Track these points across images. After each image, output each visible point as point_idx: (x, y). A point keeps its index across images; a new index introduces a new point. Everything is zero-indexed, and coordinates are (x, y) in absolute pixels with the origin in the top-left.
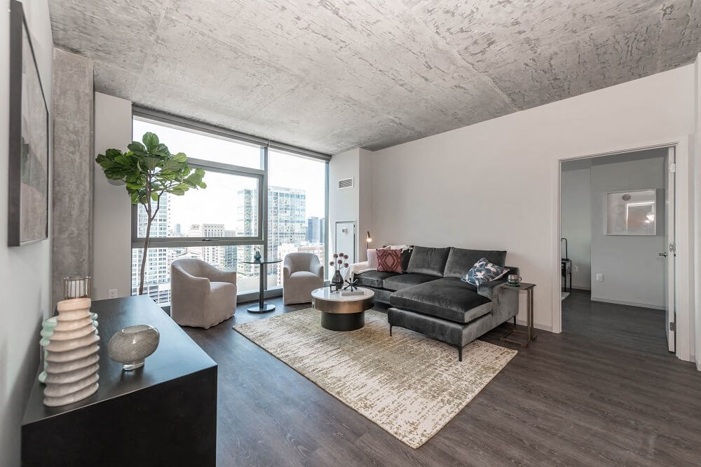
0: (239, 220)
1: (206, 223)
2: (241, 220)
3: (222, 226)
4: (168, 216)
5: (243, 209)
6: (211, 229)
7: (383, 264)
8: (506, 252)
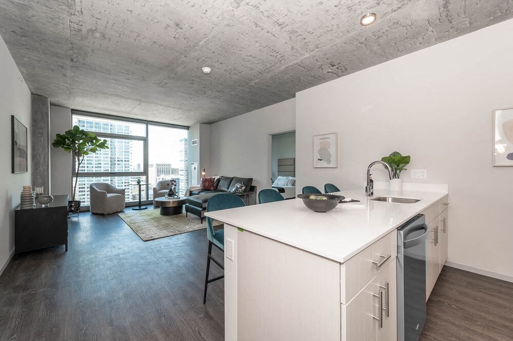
0: (180, 161)
1: (157, 163)
2: (182, 161)
3: (169, 165)
4: (130, 158)
5: (183, 152)
6: (161, 167)
7: (204, 185)
8: (252, 179)
